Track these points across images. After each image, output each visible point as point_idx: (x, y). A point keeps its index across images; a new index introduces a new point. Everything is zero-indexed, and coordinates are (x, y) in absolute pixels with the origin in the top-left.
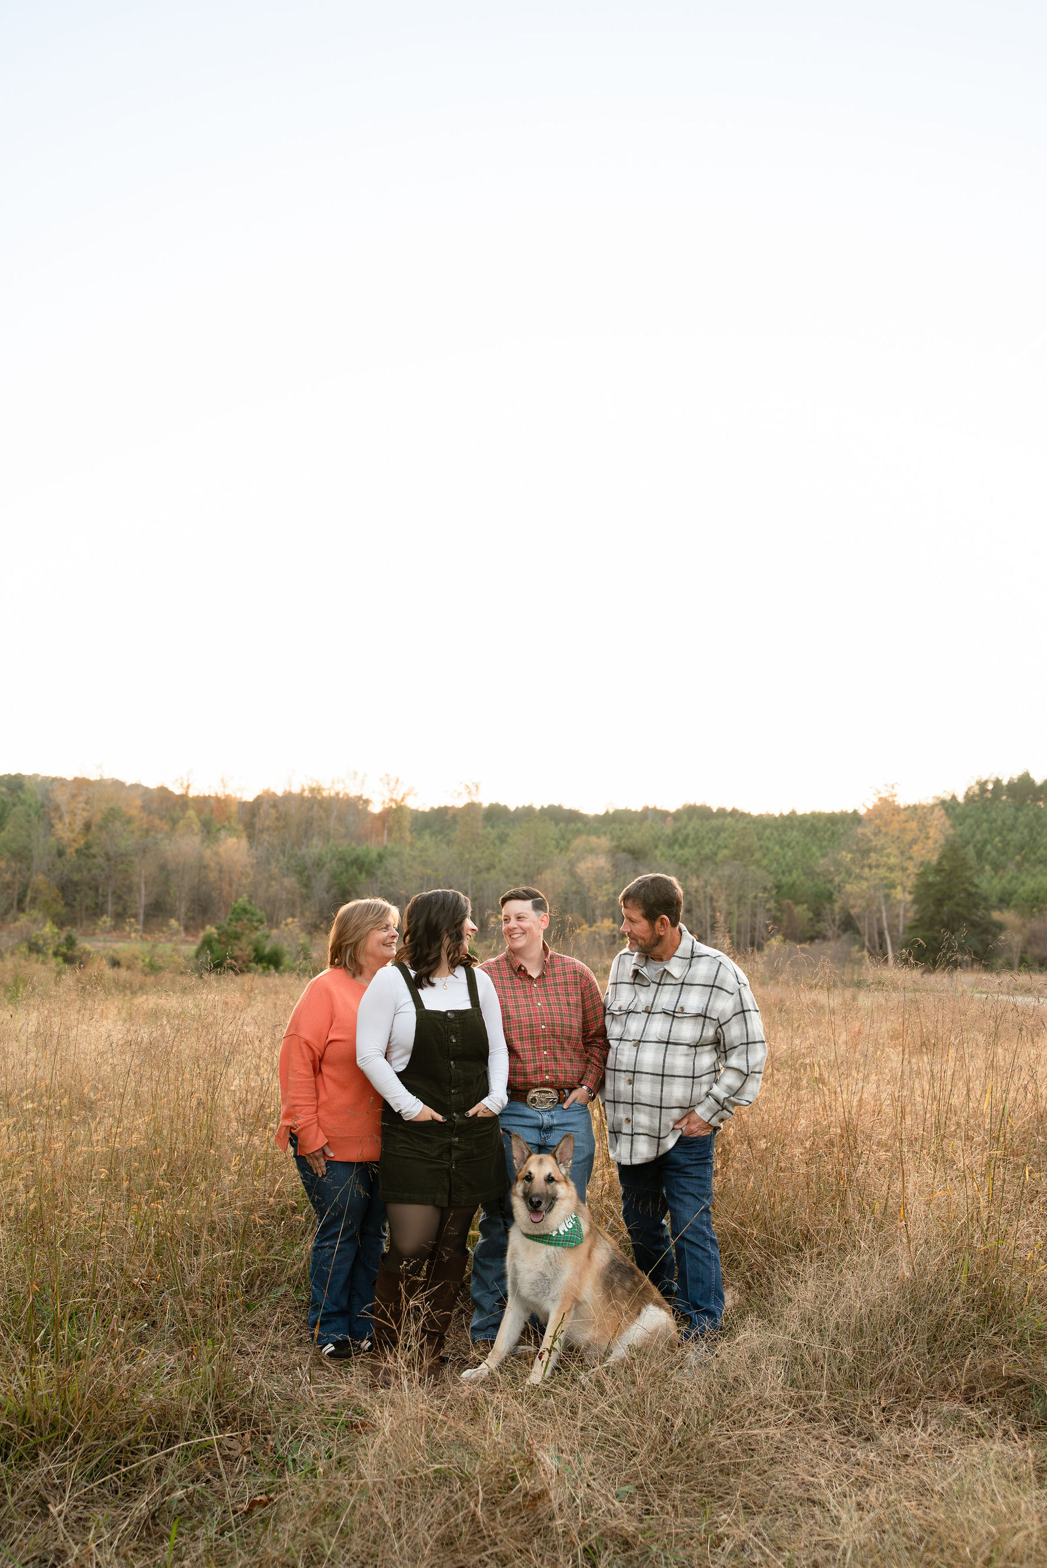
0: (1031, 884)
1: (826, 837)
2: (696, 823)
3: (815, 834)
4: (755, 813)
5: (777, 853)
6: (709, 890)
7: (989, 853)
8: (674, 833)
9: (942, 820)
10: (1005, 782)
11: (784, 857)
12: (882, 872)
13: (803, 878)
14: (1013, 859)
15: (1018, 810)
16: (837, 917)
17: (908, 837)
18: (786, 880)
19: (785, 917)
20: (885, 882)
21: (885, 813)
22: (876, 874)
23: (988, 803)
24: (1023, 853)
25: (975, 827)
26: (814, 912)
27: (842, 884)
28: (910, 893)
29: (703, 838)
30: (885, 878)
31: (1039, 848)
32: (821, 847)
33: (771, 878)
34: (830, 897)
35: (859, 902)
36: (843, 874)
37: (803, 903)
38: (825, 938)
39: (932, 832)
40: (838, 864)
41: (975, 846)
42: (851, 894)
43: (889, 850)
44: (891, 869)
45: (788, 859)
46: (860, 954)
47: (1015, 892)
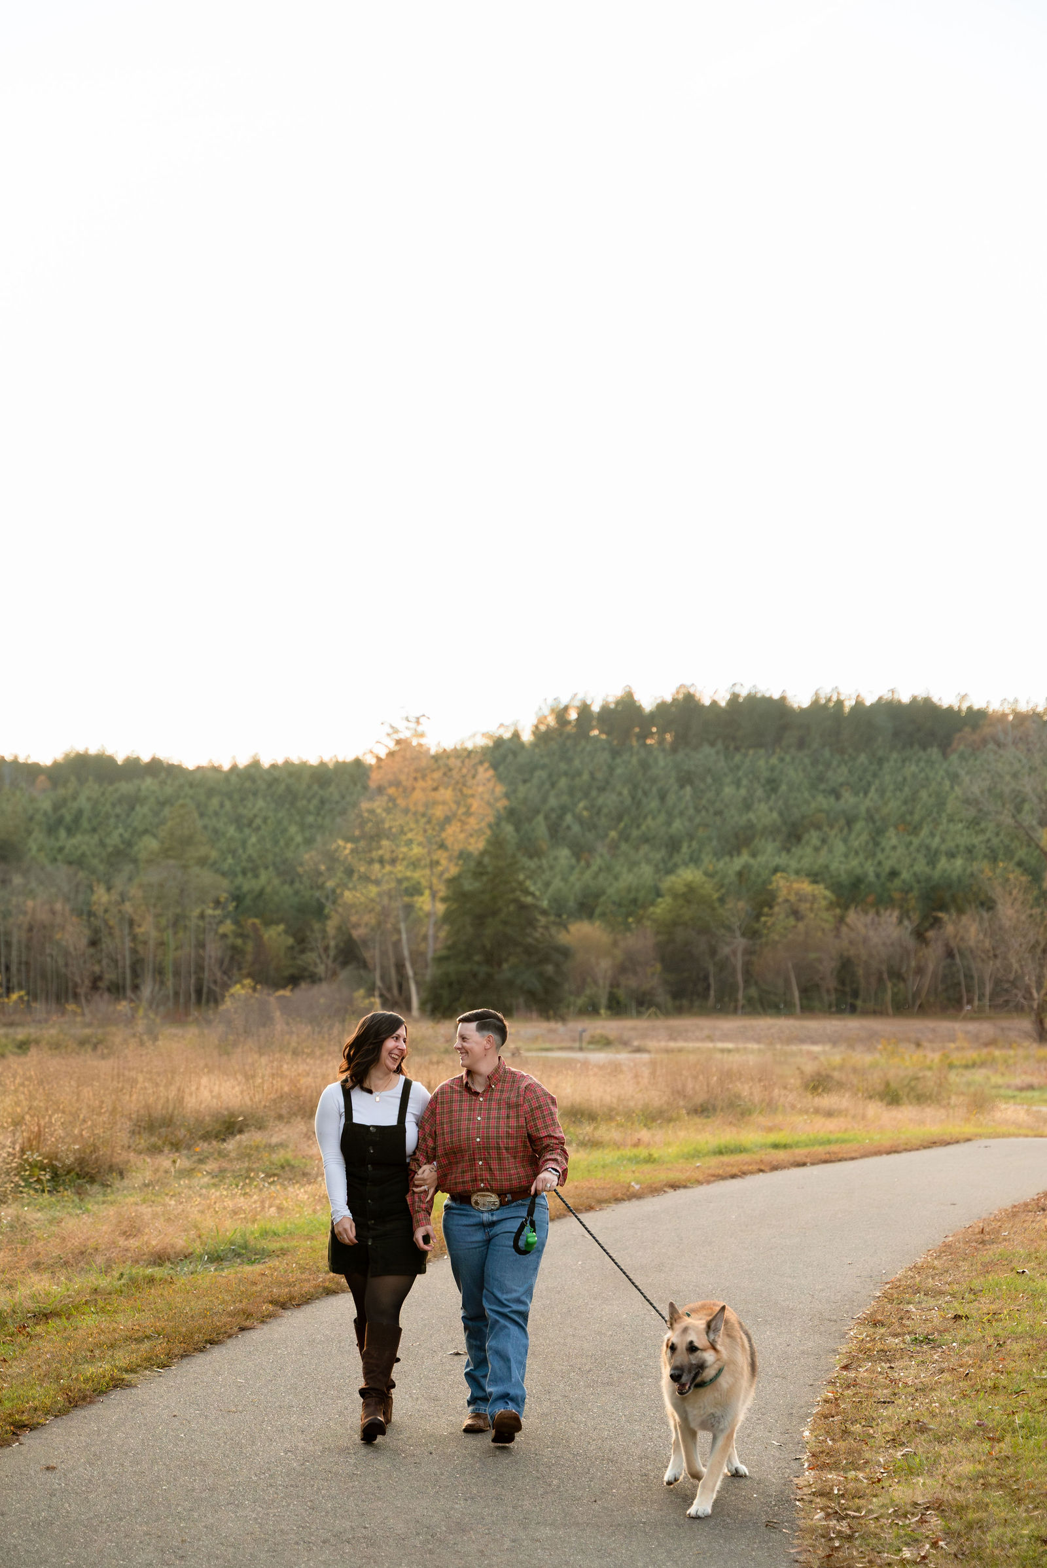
0: (627, 879)
1: (311, 807)
2: (91, 789)
3: (292, 804)
4: (190, 764)
5: (232, 839)
6: (128, 907)
7: (569, 828)
8: (56, 807)
9: (491, 785)
10: (596, 708)
11: (244, 843)
12: (400, 869)
13: (276, 882)
14: (607, 835)
15: (615, 753)
16: (332, 943)
17: (439, 812)
18: (248, 885)
19: (250, 947)
20: (405, 884)
21: (403, 777)
22: (391, 873)
23: (569, 743)
24: (622, 825)
25: (547, 786)
26: (294, 936)
27: (338, 891)
28: (444, 900)
29: (108, 816)
30: (407, 879)
31: (645, 817)
32: (303, 827)
33: (225, 883)
34: (319, 912)
35: (366, 918)
36: (340, 874)
37: (277, 923)
38: (314, 979)
39: (475, 804)
40: (332, 858)
41: (546, 818)
42: (353, 906)
43: (410, 836)
44: (415, 864)
45: (251, 851)
46: (367, 1001)
47: (603, 892)
